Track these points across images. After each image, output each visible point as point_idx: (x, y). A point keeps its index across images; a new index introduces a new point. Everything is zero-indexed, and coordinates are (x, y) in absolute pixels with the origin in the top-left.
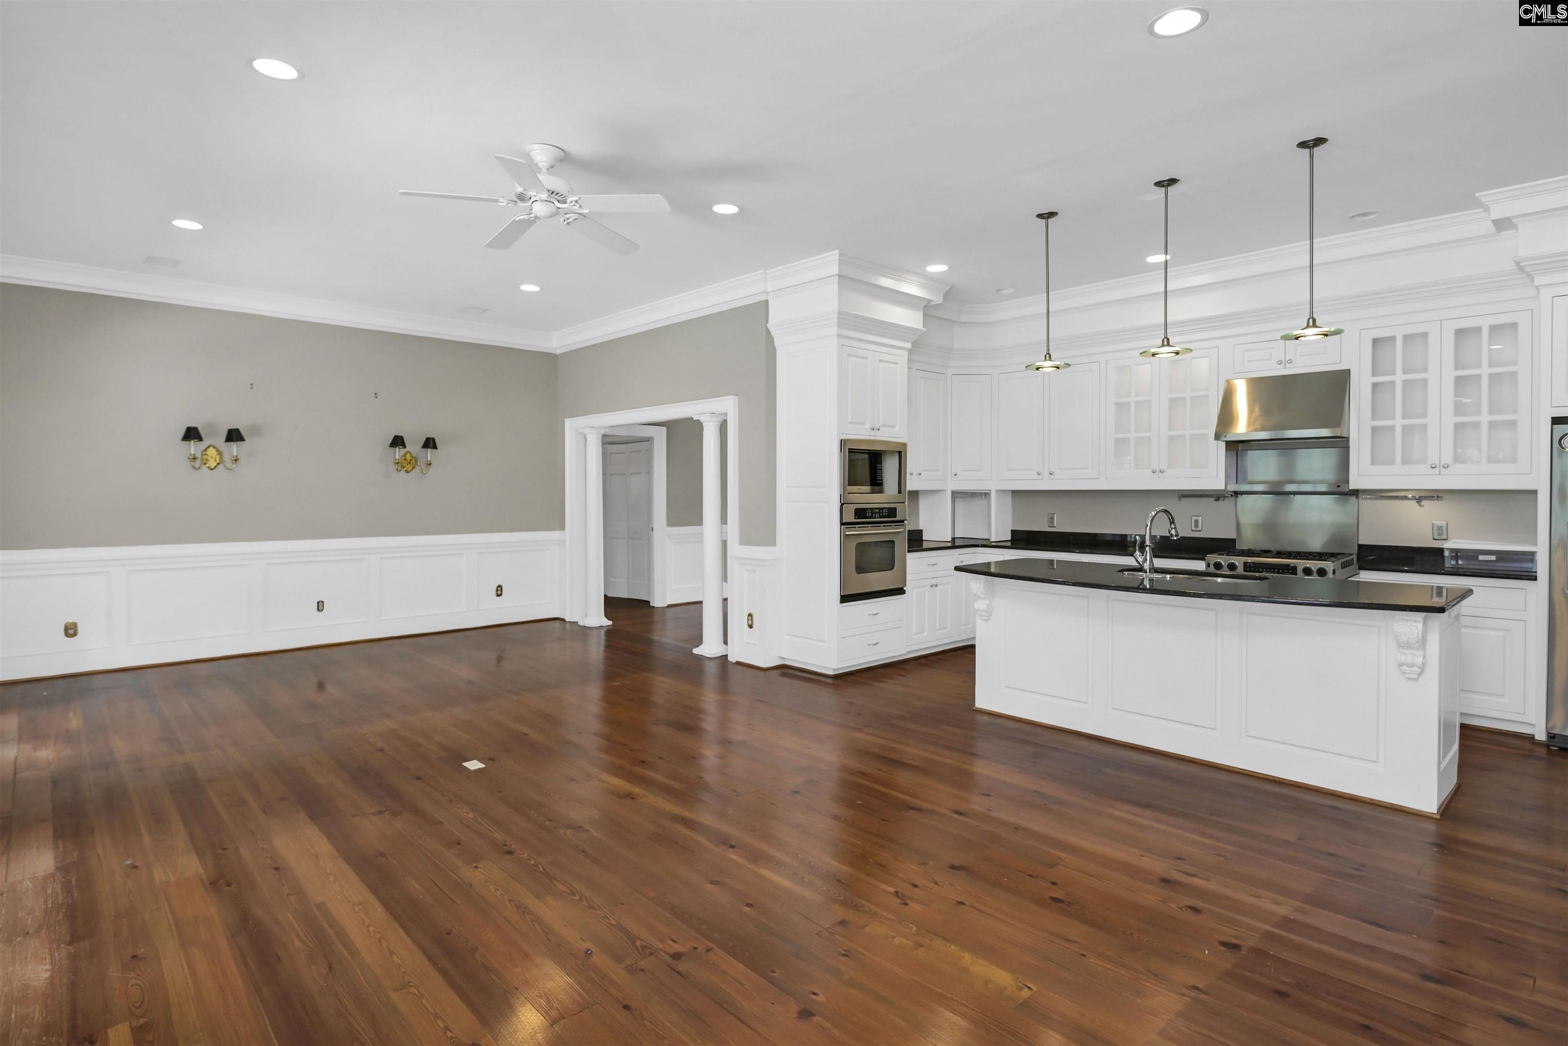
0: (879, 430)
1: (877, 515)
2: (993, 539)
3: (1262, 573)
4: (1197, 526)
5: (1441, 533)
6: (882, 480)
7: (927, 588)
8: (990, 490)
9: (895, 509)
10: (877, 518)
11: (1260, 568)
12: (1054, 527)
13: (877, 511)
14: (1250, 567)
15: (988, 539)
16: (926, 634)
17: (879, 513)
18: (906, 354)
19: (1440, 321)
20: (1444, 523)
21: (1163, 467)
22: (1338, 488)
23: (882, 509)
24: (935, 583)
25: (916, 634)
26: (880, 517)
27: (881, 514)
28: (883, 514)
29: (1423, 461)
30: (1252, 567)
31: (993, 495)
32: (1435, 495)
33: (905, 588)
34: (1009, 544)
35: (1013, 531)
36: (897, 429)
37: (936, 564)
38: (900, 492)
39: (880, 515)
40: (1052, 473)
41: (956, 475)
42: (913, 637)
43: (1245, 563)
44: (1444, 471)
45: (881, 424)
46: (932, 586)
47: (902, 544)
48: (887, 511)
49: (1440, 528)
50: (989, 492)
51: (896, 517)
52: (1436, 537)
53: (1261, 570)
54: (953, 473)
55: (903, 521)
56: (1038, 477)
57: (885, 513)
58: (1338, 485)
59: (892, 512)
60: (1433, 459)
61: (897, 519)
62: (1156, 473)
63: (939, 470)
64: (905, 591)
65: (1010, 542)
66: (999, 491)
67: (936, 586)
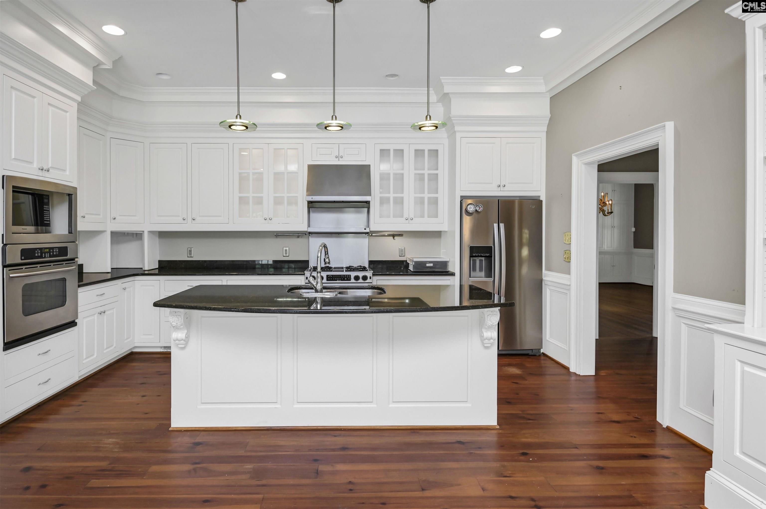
0: (48, 171)
1: (47, 255)
2: (146, 268)
3: (337, 281)
4: (286, 253)
5: (402, 252)
6: (49, 221)
7: (96, 316)
8: (143, 231)
9: (66, 248)
10: (47, 258)
11: (336, 278)
12: (192, 257)
13: (48, 250)
14: (330, 277)
15: (142, 268)
16: (95, 356)
17: (49, 252)
18: (75, 105)
19: (409, 144)
20: (403, 248)
21: (271, 216)
22: (365, 230)
23: (53, 248)
24: (103, 310)
25: (86, 359)
26: (50, 256)
27: (52, 253)
28: (53, 253)
29: (402, 216)
30: (331, 278)
31: (146, 236)
32: (400, 234)
33: (76, 321)
34: (157, 272)
35: (160, 262)
36: (68, 173)
37: (104, 294)
38: (70, 232)
39: (50, 254)
40: (194, 219)
41: (115, 219)
42: (84, 362)
43: (327, 276)
44: (411, 221)
45: (50, 166)
46: (101, 314)
47: (72, 281)
48: (57, 251)
49: (402, 250)
50: (142, 232)
51: (67, 256)
52: (400, 255)
53: (336, 279)
54: (112, 218)
55: (73, 259)
56: (183, 222)
57: (56, 252)
58: (365, 228)
59: (63, 251)
60: (406, 216)
61: (69, 257)
62: (267, 220)
63: (99, 215)
64: (76, 323)
65: (157, 270)
66: (150, 232)
67: (104, 313)
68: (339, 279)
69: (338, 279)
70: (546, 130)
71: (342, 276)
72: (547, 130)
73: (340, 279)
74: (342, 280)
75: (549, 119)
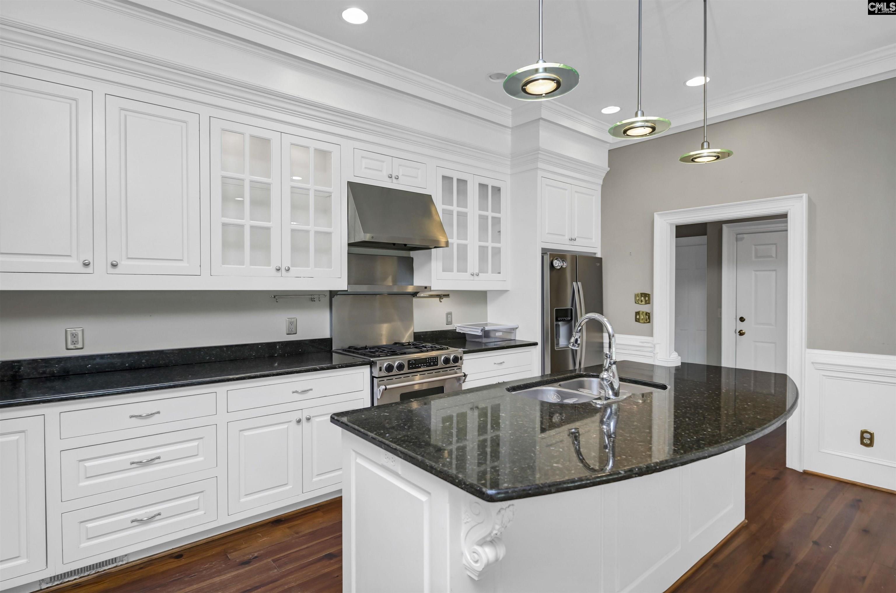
5: (449, 319)
11: (420, 364)
19: (472, 175)
21: (287, 263)
29: (467, 271)
30: (414, 364)
32: (446, 295)
40: (114, 264)
44: (476, 278)
52: (447, 323)
56: (85, 269)
60: (471, 270)
62: (280, 271)
68: (424, 366)
69: (422, 365)
70: (601, 183)
71: (427, 359)
72: (603, 184)
73: (426, 364)
74: (427, 366)
75: (606, 172)
